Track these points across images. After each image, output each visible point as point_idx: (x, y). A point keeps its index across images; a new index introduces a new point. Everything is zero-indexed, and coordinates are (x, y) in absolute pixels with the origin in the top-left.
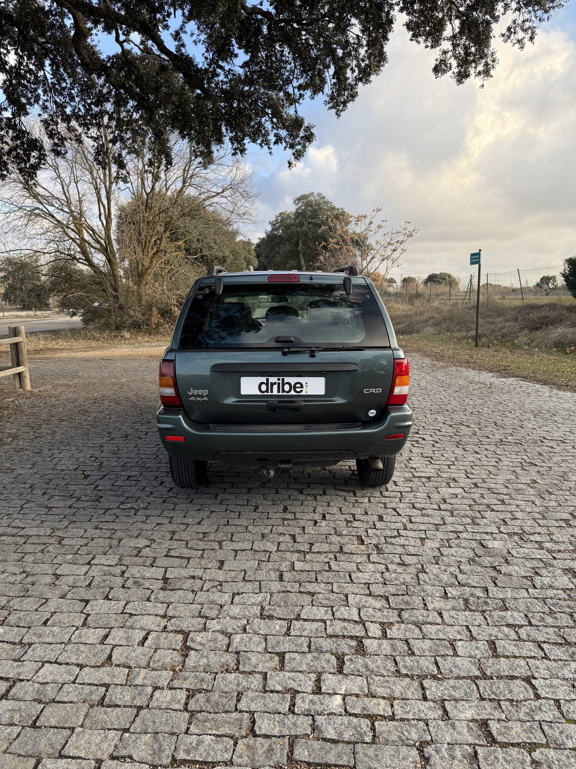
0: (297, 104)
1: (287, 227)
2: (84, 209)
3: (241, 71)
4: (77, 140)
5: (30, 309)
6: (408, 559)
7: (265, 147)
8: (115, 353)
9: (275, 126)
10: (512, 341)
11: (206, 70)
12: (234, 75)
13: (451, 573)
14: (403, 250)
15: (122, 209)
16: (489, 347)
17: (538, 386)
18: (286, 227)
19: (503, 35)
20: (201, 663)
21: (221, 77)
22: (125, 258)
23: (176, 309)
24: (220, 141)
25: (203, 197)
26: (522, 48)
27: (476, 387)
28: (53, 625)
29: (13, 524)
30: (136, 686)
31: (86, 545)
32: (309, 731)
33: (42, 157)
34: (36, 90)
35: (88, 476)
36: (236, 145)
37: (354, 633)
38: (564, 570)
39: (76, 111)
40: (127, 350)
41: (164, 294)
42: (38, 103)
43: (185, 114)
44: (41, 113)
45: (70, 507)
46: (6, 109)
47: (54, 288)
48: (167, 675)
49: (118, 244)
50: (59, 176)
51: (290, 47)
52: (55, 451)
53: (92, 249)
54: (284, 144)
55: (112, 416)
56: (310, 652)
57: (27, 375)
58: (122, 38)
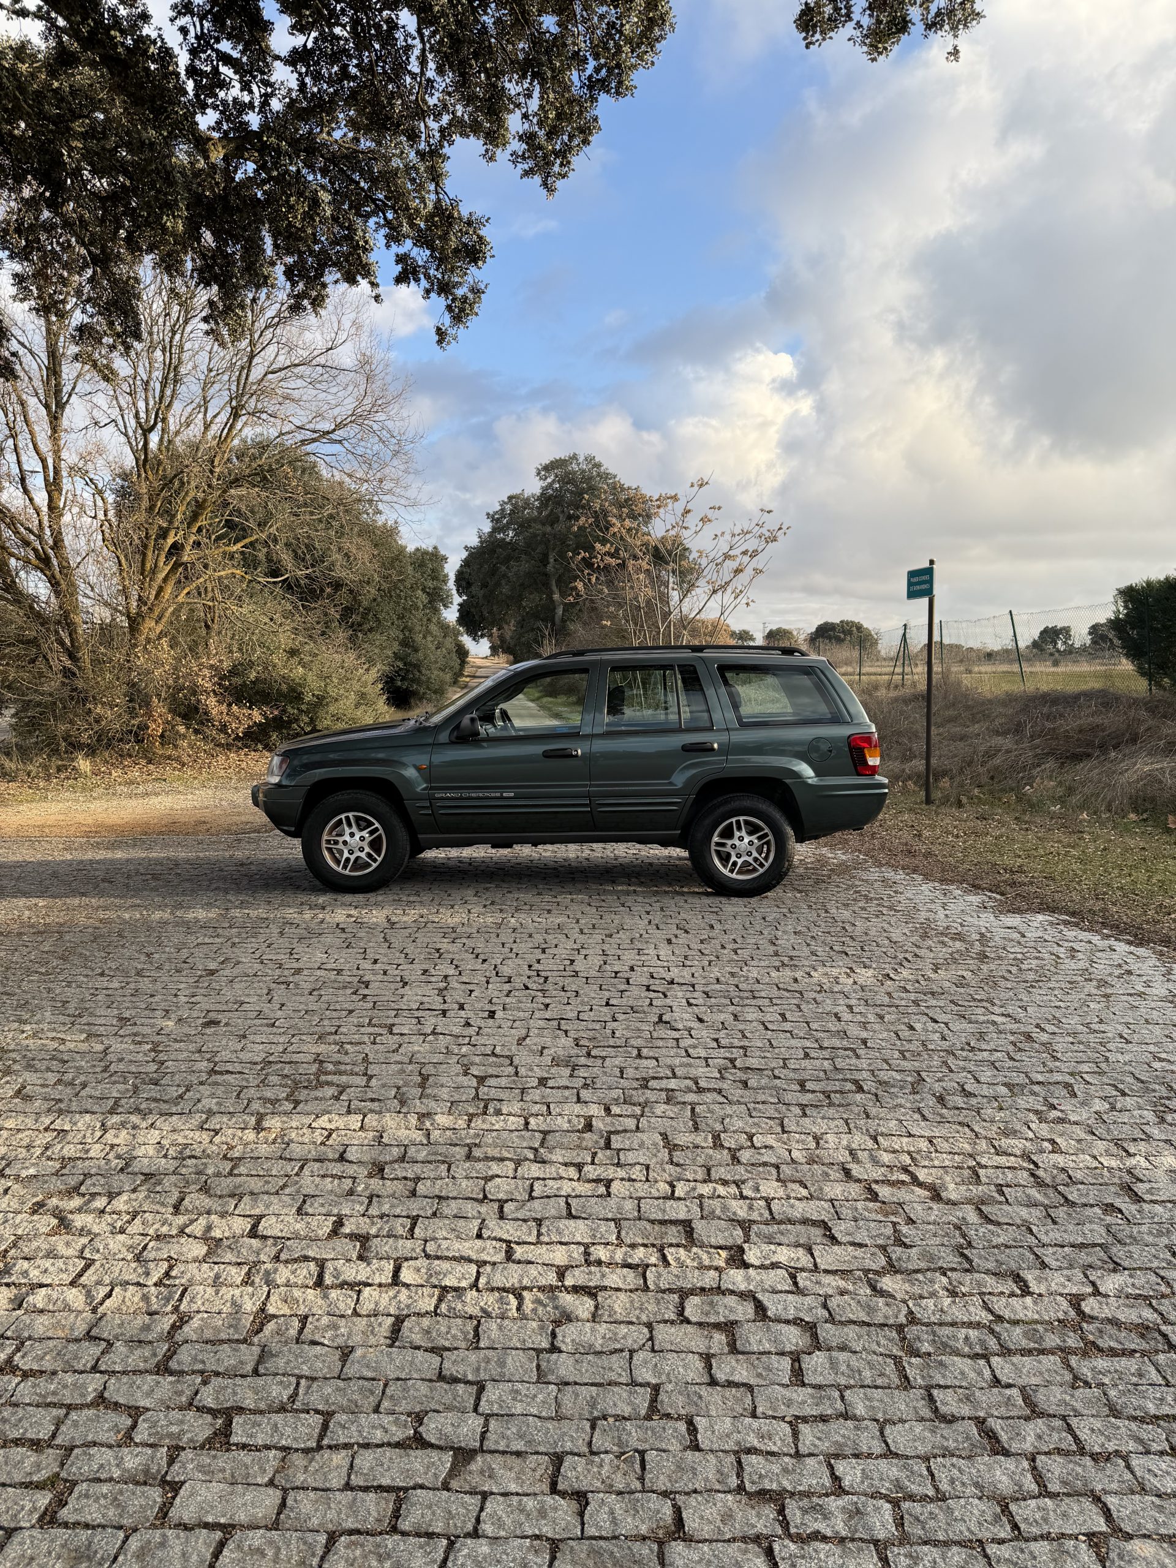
1: (524, 526)
10: (1017, 790)
14: (758, 571)
16: (960, 804)
18: (521, 525)
23: (212, 701)
36: (300, 287)
54: (424, 283)
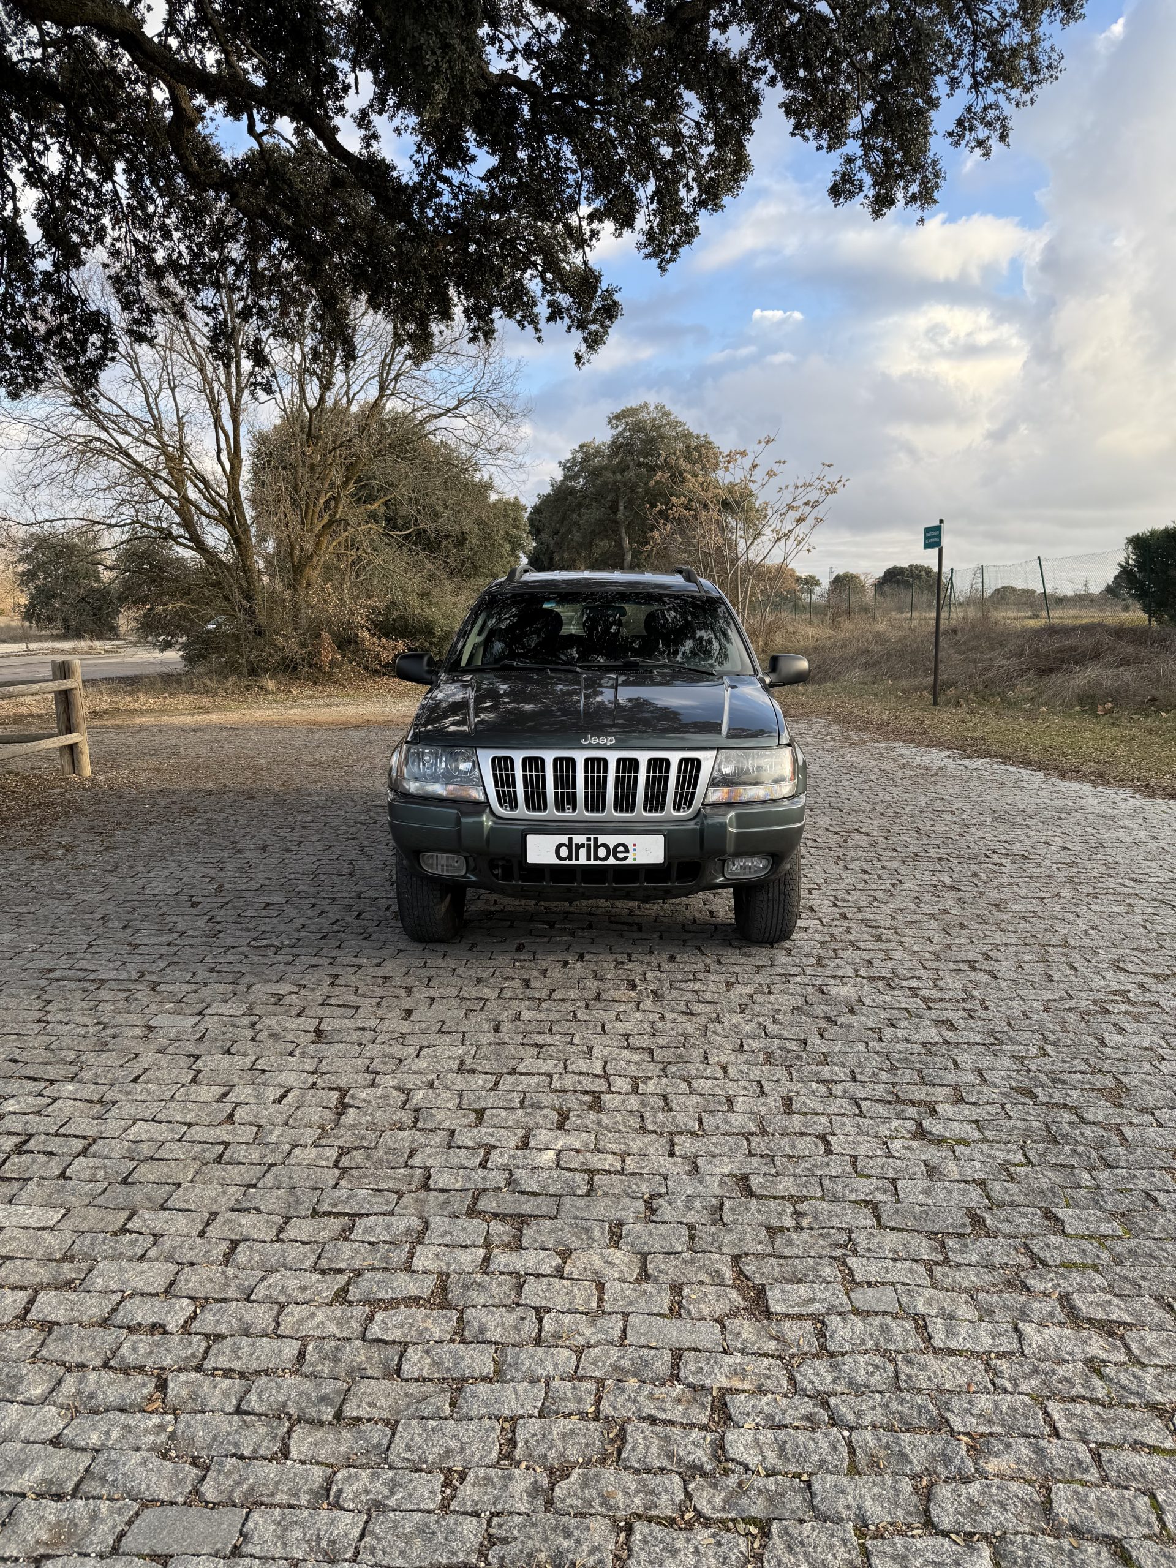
0: (587, 249)
1: (594, 474)
2: (188, 440)
3: (483, 186)
4: (175, 313)
5: (79, 636)
6: (698, 1008)
7: (530, 328)
8: (247, 718)
9: (549, 288)
10: (1002, 694)
11: (418, 186)
12: (468, 193)
13: (759, 1024)
14: (819, 520)
15: (262, 439)
16: (958, 705)
17: (1024, 772)
18: (592, 473)
19: (951, 134)
20: (363, 1121)
21: (446, 198)
22: (267, 534)
23: (366, 634)
24: (446, 315)
25: (419, 415)
26: (987, 154)
27: (909, 773)
28: (148, 1082)
29: (78, 966)
30: (269, 1144)
31: (196, 991)
32: (502, 1184)
33: (110, 345)
34: (98, 218)
35: (199, 903)
36: (475, 323)
37: (591, 1088)
38: (936, 1022)
39: (174, 257)
40: (270, 712)
41: (343, 604)
42: (102, 243)
43: (378, 265)
44: (109, 262)
45: (169, 945)
46: (42, 255)
47: (129, 595)
48: (314, 1133)
49: (255, 508)
50: (139, 376)
51: (572, 143)
52: (141, 869)
53: (203, 518)
54: (567, 321)
55: (240, 818)
56: (522, 1107)
57: (85, 749)
58: (260, 127)
